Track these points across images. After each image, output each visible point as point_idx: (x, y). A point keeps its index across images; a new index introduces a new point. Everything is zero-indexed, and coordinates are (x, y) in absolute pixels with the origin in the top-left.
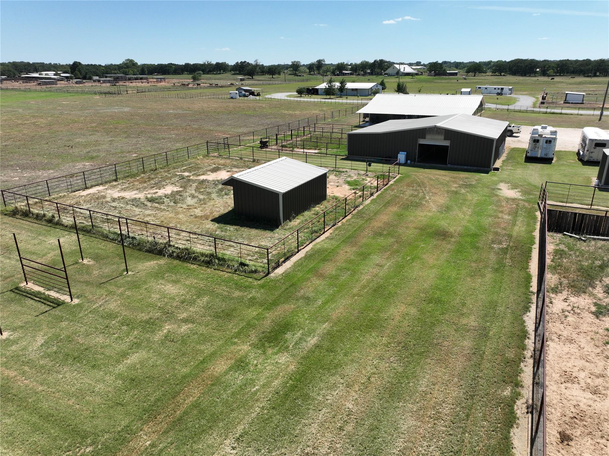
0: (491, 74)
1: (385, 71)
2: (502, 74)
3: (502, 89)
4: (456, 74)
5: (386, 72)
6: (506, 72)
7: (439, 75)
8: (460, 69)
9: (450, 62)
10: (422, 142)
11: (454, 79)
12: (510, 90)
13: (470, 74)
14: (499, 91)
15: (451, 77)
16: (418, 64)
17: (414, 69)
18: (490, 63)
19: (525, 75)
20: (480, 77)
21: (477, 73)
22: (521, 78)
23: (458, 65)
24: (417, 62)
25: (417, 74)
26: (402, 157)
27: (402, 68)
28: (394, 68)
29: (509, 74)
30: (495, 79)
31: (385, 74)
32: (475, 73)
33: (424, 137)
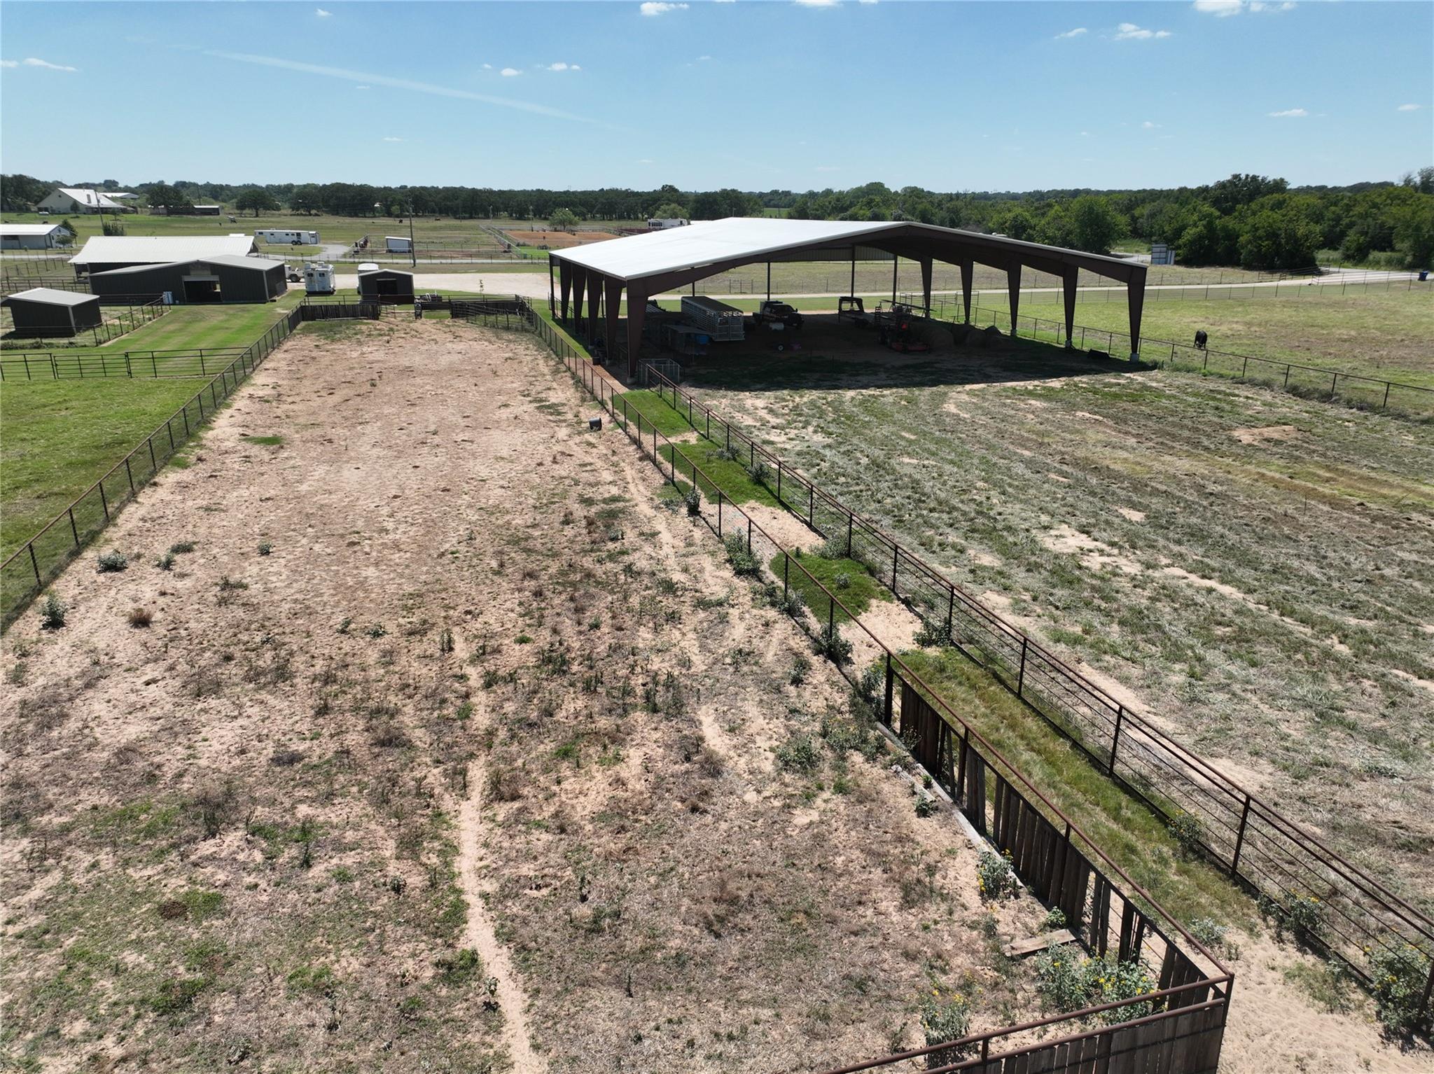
0: (289, 212)
1: (36, 203)
2: (313, 212)
3: (299, 234)
4: (215, 212)
5: (42, 205)
6: (318, 208)
7: (178, 213)
8: (224, 201)
9: (195, 185)
10: (187, 279)
11: (215, 221)
12: (313, 236)
13: (247, 211)
14: (295, 238)
15: (207, 217)
16: (110, 186)
17: (113, 199)
18: (289, 188)
19: (356, 215)
20: (267, 218)
21: (261, 211)
22: (348, 220)
23: (216, 192)
24: (106, 181)
25: (124, 211)
26: (167, 296)
27: (81, 196)
28: (61, 195)
29: (327, 212)
30: (296, 220)
31: (40, 209)
32: (257, 210)
33: (188, 274)
